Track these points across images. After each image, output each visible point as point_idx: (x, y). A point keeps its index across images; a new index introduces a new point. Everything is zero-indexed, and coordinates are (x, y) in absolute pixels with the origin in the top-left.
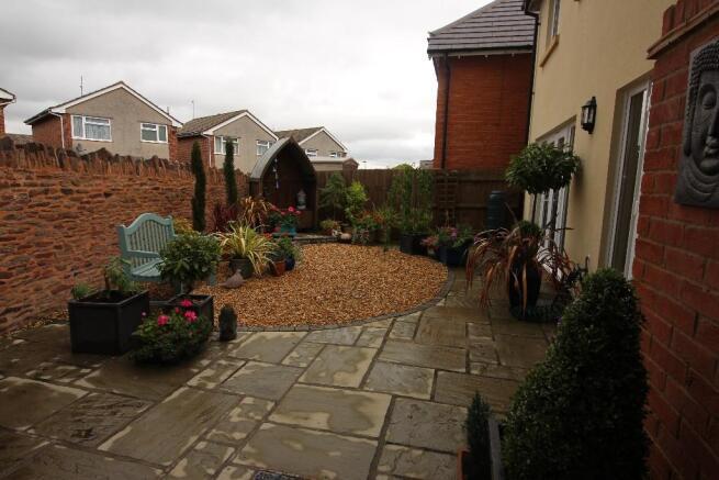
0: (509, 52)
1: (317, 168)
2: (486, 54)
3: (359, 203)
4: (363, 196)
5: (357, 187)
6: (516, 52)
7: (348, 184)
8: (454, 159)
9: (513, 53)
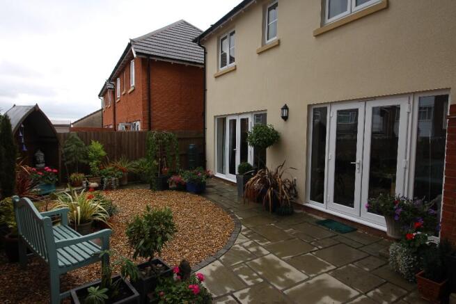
0: (184, 63)
1: (58, 131)
2: (172, 62)
3: (99, 157)
4: (103, 153)
5: (97, 146)
6: (189, 64)
7: (88, 143)
8: (157, 124)
9: (187, 64)
